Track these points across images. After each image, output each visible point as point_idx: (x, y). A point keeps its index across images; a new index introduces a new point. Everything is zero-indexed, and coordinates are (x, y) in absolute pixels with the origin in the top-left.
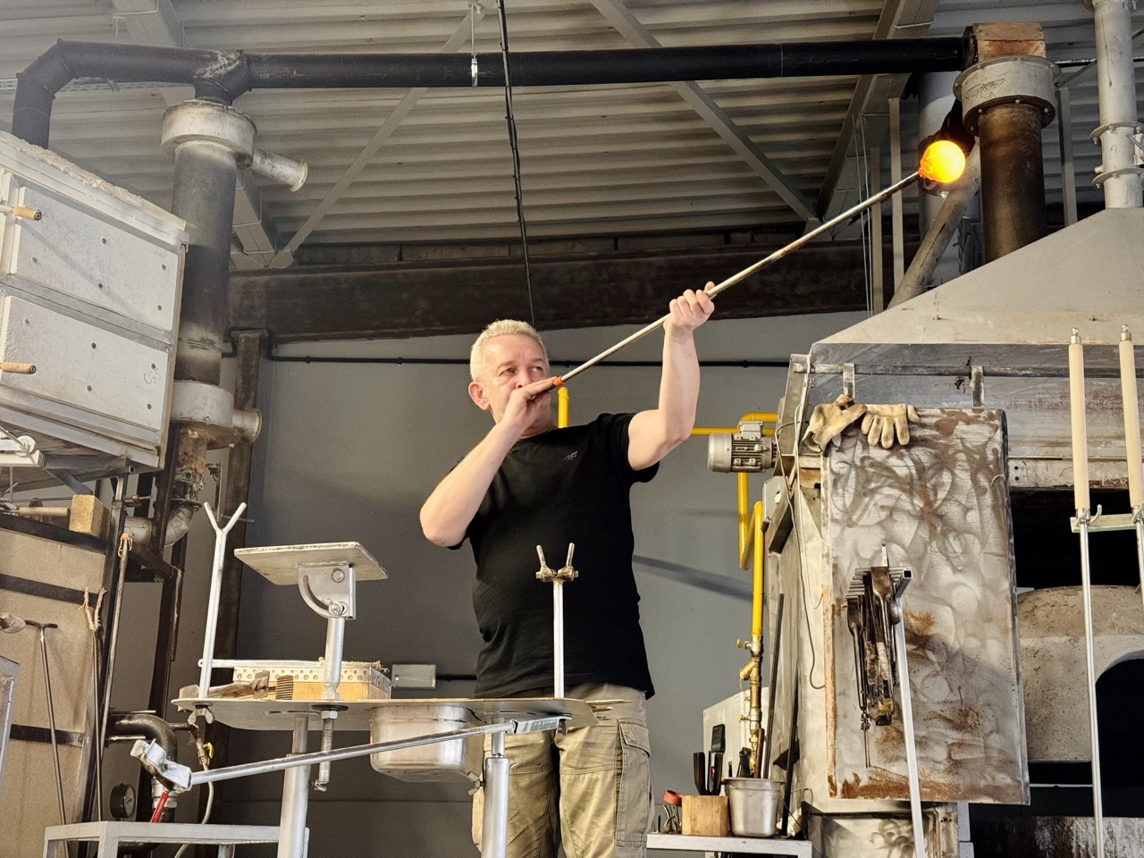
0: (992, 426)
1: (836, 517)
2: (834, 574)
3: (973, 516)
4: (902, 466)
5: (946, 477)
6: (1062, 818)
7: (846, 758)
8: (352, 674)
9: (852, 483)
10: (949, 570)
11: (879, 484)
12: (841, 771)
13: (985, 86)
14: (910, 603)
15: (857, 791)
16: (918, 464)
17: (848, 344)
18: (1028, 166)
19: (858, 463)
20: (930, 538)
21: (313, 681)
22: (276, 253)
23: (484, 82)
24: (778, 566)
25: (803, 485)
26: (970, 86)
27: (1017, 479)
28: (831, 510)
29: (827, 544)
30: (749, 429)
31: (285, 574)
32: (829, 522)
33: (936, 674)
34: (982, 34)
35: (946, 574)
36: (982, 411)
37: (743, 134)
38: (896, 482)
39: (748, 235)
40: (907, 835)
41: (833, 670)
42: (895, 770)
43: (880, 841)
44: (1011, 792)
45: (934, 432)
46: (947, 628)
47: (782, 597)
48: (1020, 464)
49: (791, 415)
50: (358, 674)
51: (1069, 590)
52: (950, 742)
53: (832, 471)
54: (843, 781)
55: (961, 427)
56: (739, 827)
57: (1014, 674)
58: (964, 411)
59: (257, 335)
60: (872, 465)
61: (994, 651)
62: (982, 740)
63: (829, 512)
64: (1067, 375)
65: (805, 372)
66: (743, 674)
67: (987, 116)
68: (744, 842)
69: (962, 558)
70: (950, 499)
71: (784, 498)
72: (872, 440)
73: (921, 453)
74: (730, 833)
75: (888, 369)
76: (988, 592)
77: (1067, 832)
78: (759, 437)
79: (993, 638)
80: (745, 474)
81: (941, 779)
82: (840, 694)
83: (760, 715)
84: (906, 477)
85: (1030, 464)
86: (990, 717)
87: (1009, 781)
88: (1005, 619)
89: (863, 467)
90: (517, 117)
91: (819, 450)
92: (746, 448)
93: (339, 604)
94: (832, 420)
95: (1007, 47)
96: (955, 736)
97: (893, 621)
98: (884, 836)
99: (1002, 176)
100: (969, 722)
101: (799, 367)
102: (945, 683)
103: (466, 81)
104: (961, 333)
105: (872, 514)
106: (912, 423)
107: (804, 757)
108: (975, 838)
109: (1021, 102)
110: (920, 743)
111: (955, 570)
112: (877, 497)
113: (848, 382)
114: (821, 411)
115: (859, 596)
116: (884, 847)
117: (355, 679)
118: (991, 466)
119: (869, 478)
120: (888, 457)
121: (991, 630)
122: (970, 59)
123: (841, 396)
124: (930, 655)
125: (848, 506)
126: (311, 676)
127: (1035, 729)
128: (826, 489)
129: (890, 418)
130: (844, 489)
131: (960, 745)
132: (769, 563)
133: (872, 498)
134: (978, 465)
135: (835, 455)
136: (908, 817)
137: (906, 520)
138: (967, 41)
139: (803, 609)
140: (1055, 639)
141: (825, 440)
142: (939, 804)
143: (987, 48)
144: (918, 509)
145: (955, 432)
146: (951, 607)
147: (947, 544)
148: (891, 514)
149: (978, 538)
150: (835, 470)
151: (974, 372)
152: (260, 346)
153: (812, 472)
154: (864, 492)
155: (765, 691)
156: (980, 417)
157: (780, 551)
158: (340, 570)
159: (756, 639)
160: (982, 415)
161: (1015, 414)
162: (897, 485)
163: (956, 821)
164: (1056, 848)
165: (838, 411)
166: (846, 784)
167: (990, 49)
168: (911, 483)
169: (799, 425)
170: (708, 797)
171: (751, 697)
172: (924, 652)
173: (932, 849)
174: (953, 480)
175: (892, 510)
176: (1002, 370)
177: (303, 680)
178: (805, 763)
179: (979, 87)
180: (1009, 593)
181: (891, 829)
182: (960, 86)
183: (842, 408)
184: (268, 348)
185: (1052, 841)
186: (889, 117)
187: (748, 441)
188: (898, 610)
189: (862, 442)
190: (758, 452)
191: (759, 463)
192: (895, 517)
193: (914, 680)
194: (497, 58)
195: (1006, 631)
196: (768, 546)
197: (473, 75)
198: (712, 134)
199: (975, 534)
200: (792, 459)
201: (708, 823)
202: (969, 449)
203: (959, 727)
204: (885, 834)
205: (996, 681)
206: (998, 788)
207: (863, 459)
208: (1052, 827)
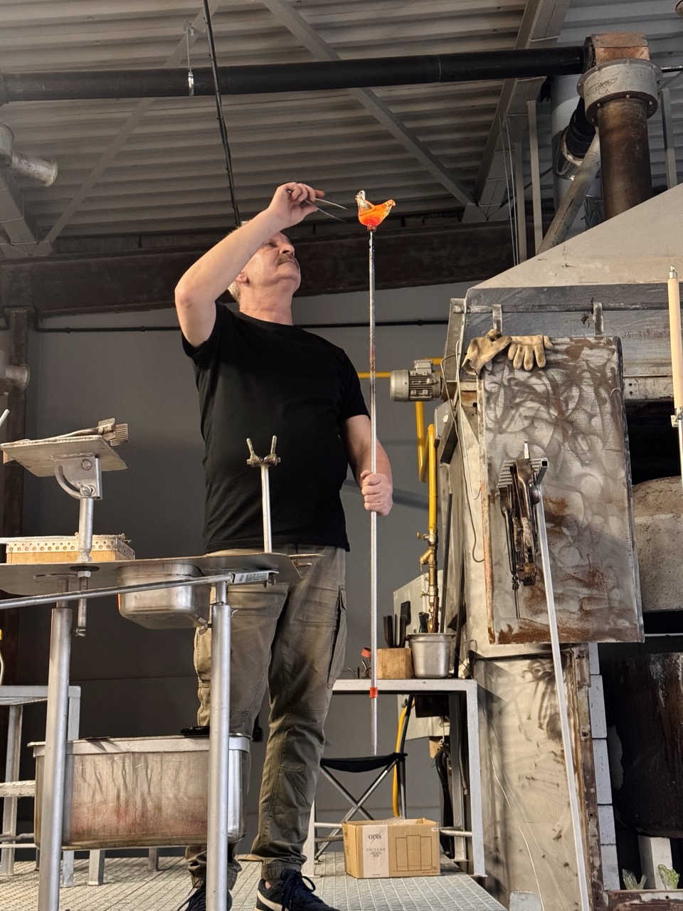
0: (610, 349)
1: (490, 426)
2: (489, 471)
3: (596, 422)
4: (540, 384)
5: (575, 392)
6: (670, 654)
7: (502, 613)
8: (102, 544)
9: (501, 400)
10: (578, 464)
11: (523, 399)
12: (498, 623)
13: (602, 84)
14: (548, 490)
15: (510, 638)
16: (552, 381)
17: (495, 289)
18: (637, 148)
19: (506, 383)
20: (563, 439)
21: (71, 550)
22: (38, 244)
23: (199, 91)
24: (448, 474)
25: (464, 404)
26: (590, 85)
27: (631, 393)
28: (486, 421)
29: (483, 448)
30: (422, 367)
31: (44, 466)
32: (484, 430)
33: (571, 545)
34: (599, 43)
35: (576, 467)
36: (602, 338)
37: (413, 134)
38: (536, 397)
39: (420, 219)
40: (550, 671)
41: (490, 546)
42: (540, 620)
43: (529, 676)
44: (629, 632)
45: (565, 357)
46: (578, 508)
47: (451, 496)
48: (633, 381)
49: (453, 349)
50: (107, 544)
51: (674, 479)
52: (581, 596)
53: (485, 390)
54: (500, 631)
55: (586, 351)
56: (421, 671)
57: (630, 542)
58: (588, 339)
59: (25, 311)
60: (516, 385)
61: (615, 527)
62: (606, 594)
63: (484, 423)
64: (668, 308)
65: (462, 312)
66: (422, 560)
67: (604, 109)
68: (424, 683)
69: (588, 454)
70: (578, 409)
71: (450, 417)
72: (516, 364)
73: (555, 374)
74: (413, 675)
75: (528, 308)
76: (609, 480)
77: (675, 665)
78: (430, 373)
79: (613, 515)
80: (421, 402)
81: (574, 624)
82: (496, 564)
83: (437, 591)
84: (544, 392)
85: (640, 381)
86: (612, 576)
87: (627, 624)
88: (623, 500)
89: (510, 386)
90: (228, 124)
91: (475, 374)
92: (420, 382)
93: (89, 487)
94: (485, 350)
95: (618, 52)
96: (585, 592)
97: (534, 501)
98: (532, 673)
99: (617, 157)
100: (596, 580)
101: (458, 309)
102: (577, 551)
103: (184, 91)
104: (584, 277)
105: (517, 423)
106: (548, 350)
107: (470, 616)
108: (604, 671)
109: (631, 97)
110: (558, 599)
111: (583, 464)
112: (521, 409)
113: (496, 319)
114: (476, 343)
115: (509, 485)
116: (533, 681)
117: (104, 548)
118: (610, 382)
119: (514, 394)
120: (529, 377)
121: (613, 508)
122: (590, 63)
123: (492, 330)
124: (565, 530)
125: (499, 417)
126: (69, 547)
127: (647, 586)
128: (481, 405)
129: (530, 347)
130: (495, 404)
131: (590, 598)
132: (441, 471)
133: (517, 410)
134: (599, 381)
135: (488, 378)
136: (550, 657)
137: (544, 427)
138: (587, 49)
139: (466, 501)
140: (662, 516)
141: (479, 366)
142: (574, 645)
143: (602, 54)
144: (553, 417)
145: (582, 356)
146: (581, 493)
147: (577, 444)
148: (532, 423)
149: (601, 438)
150: (488, 389)
151: (595, 307)
152: (28, 320)
153: (471, 394)
154: (511, 406)
155: (440, 573)
156: (600, 343)
157: (449, 462)
158: (88, 460)
159: (432, 532)
160: (602, 341)
161: (629, 342)
162: (537, 399)
163: (588, 657)
164: (666, 677)
165: (489, 342)
166: (502, 633)
167: (605, 54)
168: (548, 398)
169: (459, 356)
170: (396, 650)
171: (429, 577)
172: (560, 529)
173: (569, 680)
174: (580, 393)
175: (533, 419)
176: (617, 305)
177: (63, 551)
178: (470, 621)
179: (597, 86)
180: (625, 480)
181: (538, 666)
182: (582, 85)
183: (492, 340)
184: (35, 321)
185: (663, 672)
186: (527, 116)
187: (421, 376)
188: (538, 493)
189: (508, 366)
190: (429, 385)
191: (431, 394)
192: (536, 424)
193: (553, 551)
194: (208, 72)
195: (623, 510)
196: (439, 459)
197: (190, 86)
198: (387, 135)
199: (598, 436)
200: (455, 384)
201: (396, 669)
202: (592, 368)
203: (589, 585)
204: (533, 670)
205: (616, 549)
206: (619, 631)
207: (509, 380)
208: (663, 662)
